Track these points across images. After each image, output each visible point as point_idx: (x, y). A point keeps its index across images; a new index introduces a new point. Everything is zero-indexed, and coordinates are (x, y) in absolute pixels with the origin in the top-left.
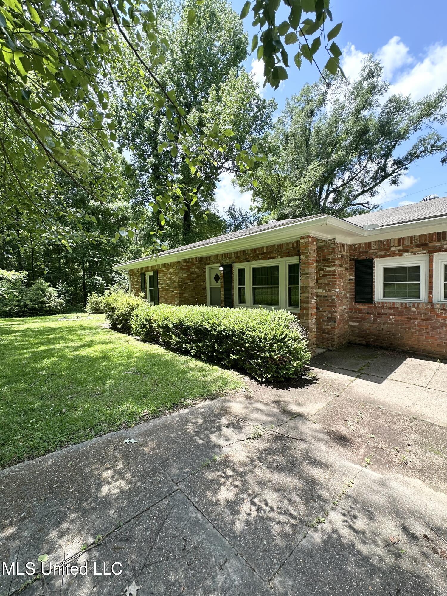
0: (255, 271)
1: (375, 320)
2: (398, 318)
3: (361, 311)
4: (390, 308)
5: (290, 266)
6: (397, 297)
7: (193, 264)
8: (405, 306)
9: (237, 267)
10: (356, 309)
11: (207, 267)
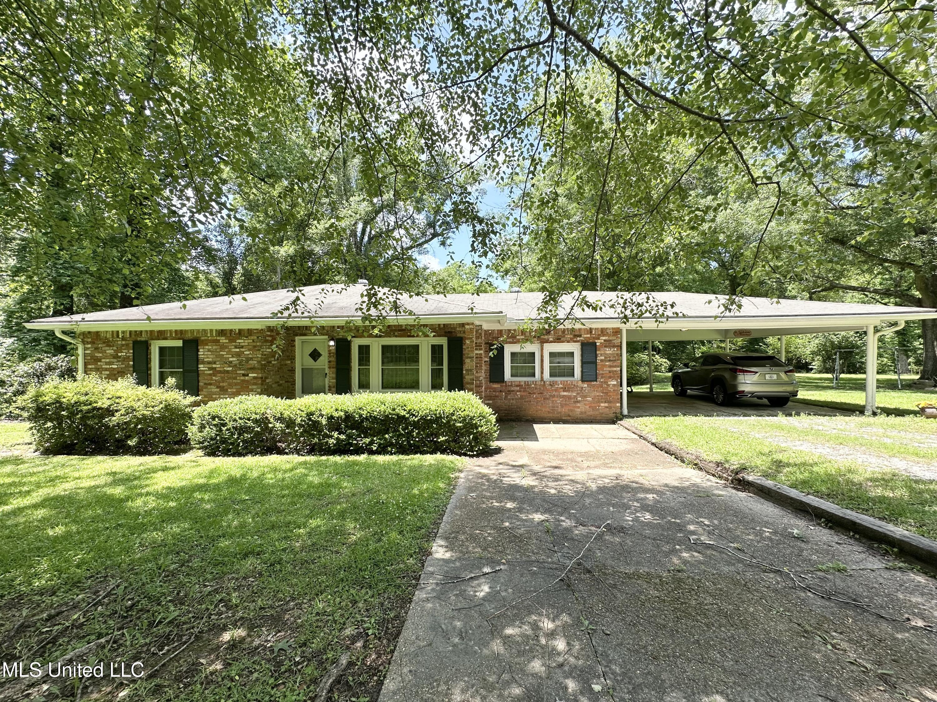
0: (385, 349)
1: (506, 397)
2: (523, 394)
3: (495, 390)
4: (517, 386)
5: (433, 347)
6: (521, 376)
7: (278, 334)
8: (527, 384)
9: (356, 343)
10: (491, 388)
11: (297, 338)
